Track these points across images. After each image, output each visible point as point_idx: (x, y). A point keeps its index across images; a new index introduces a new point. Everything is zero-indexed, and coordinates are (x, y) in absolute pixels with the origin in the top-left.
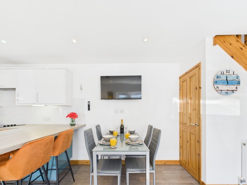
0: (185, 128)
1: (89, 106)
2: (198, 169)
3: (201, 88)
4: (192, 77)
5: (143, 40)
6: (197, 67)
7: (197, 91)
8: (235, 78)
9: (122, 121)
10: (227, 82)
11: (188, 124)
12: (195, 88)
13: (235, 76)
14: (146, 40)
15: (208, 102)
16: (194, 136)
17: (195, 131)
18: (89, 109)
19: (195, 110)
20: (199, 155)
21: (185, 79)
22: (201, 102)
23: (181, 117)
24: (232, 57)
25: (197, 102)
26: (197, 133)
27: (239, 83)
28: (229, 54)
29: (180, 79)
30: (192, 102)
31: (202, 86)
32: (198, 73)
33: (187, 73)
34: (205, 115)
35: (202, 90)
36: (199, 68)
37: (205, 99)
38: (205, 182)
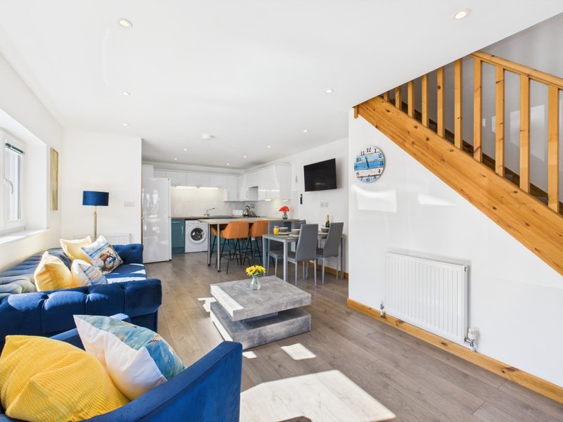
1: (301, 199)
8: (377, 158)
10: (368, 165)
13: (377, 154)
18: (301, 203)
24: (377, 127)
27: (383, 164)
28: (373, 124)
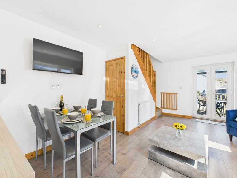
0: (111, 100)
1: (4, 76)
2: (122, 124)
3: (125, 73)
4: (118, 64)
5: (98, 26)
6: (122, 59)
7: (122, 74)
9: (62, 97)
10: (135, 72)
11: (114, 96)
12: (120, 72)
14: (100, 26)
15: (130, 82)
16: (119, 104)
17: (121, 100)
18: (4, 82)
19: (121, 87)
20: (124, 115)
21: (112, 64)
22: (126, 81)
23: (108, 92)
24: (136, 58)
25: (122, 81)
26: (122, 102)
27: (138, 72)
29: (106, 63)
30: (118, 81)
31: (126, 72)
32: (123, 63)
33: (113, 60)
34: (128, 90)
35: (126, 74)
36: (124, 60)
37: (128, 79)
38: (127, 131)
